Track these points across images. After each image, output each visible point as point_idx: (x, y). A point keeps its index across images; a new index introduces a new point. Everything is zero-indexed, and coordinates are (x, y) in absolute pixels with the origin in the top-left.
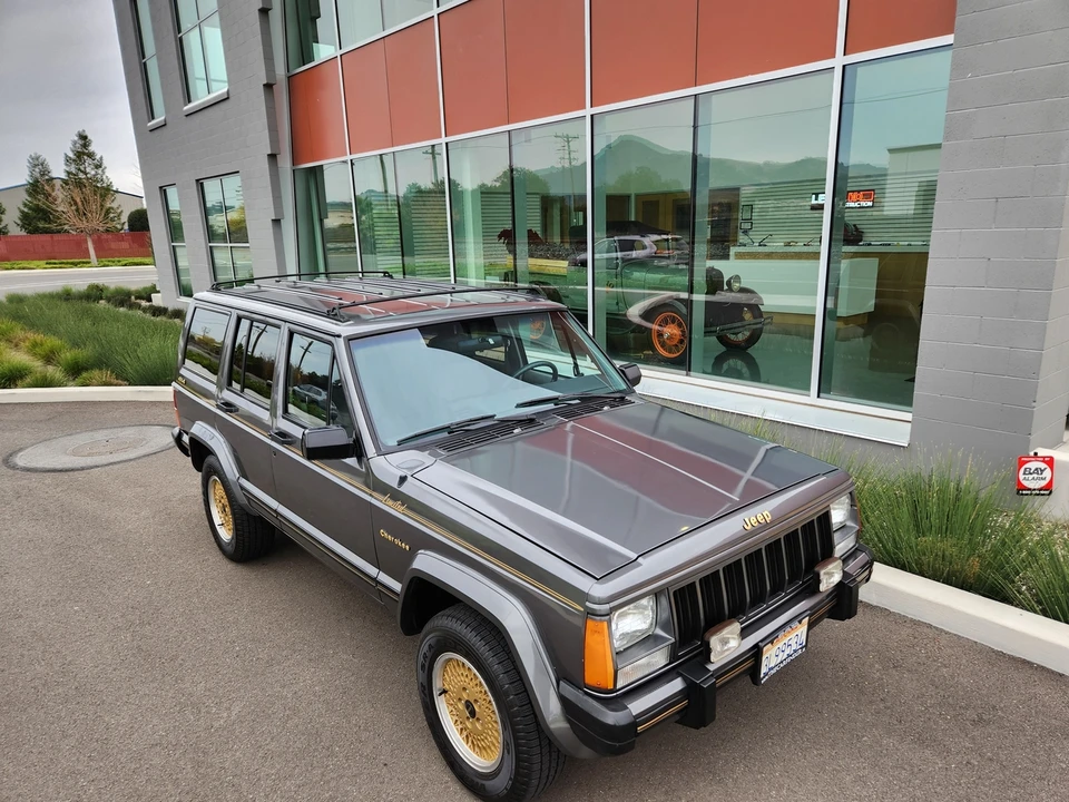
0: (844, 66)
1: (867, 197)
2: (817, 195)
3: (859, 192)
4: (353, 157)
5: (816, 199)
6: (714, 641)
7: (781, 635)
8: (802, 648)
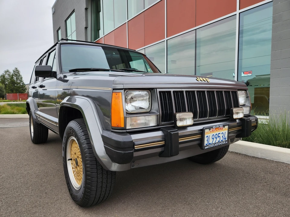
0: (239, 13)
1: (250, 73)
6: (178, 115)
7: (214, 127)
8: (226, 141)
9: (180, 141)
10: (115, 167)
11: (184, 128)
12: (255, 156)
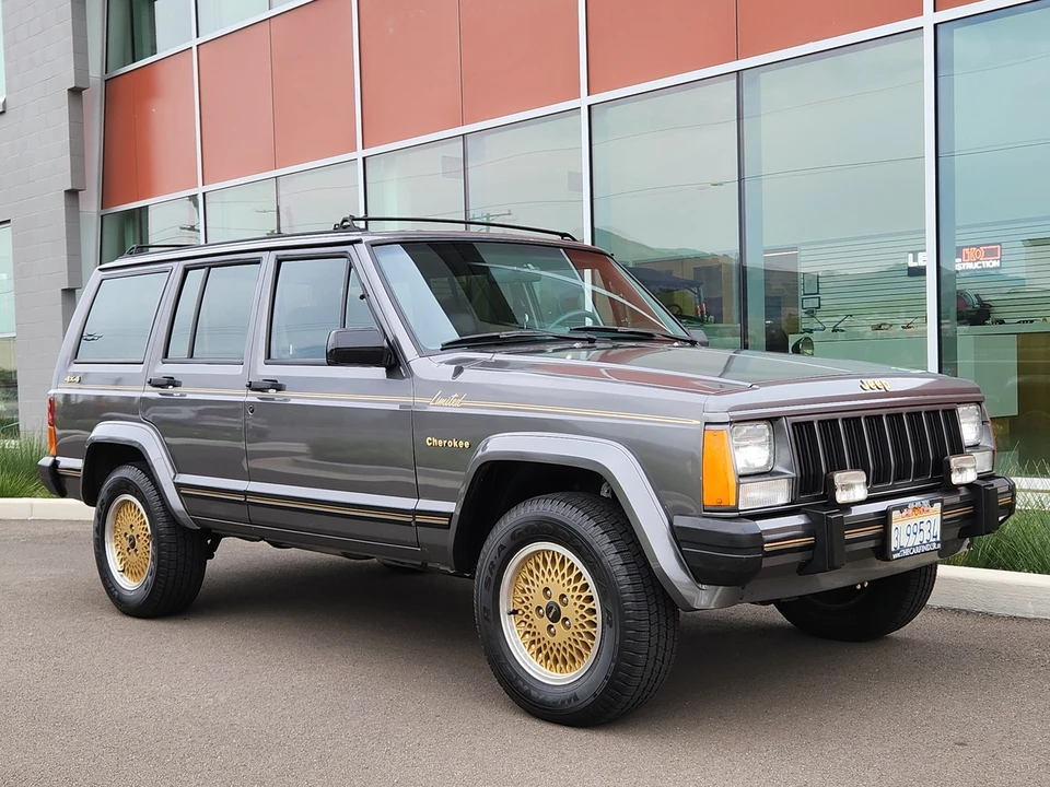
0: (935, 25)
1: (990, 254)
2: (915, 253)
3: (978, 247)
4: (206, 188)
5: (915, 260)
6: (839, 478)
7: (911, 506)
8: (937, 542)
9: (847, 537)
10: (705, 599)
11: (847, 507)
12: (1018, 615)
